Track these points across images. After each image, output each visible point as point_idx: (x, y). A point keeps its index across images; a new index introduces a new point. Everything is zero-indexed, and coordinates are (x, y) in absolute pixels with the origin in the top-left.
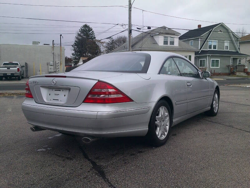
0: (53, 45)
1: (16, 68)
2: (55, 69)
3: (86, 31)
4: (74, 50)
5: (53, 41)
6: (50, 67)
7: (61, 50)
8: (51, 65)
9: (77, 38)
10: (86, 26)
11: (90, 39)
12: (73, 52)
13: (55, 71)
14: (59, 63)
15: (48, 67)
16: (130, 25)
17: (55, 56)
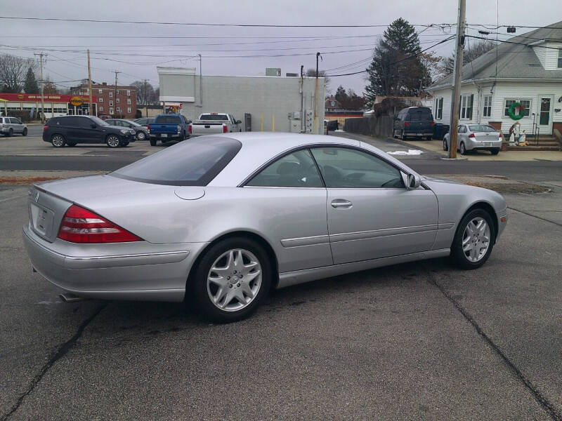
0: (302, 75)
1: (222, 126)
2: (304, 127)
3: (401, 34)
4: (372, 79)
5: (302, 67)
6: (294, 122)
7: (317, 86)
8: (297, 119)
9: (378, 51)
10: (400, 23)
11: (407, 51)
12: (369, 83)
13: (303, 130)
14: (313, 115)
15: (290, 122)
16: (462, 25)
17: (304, 99)
